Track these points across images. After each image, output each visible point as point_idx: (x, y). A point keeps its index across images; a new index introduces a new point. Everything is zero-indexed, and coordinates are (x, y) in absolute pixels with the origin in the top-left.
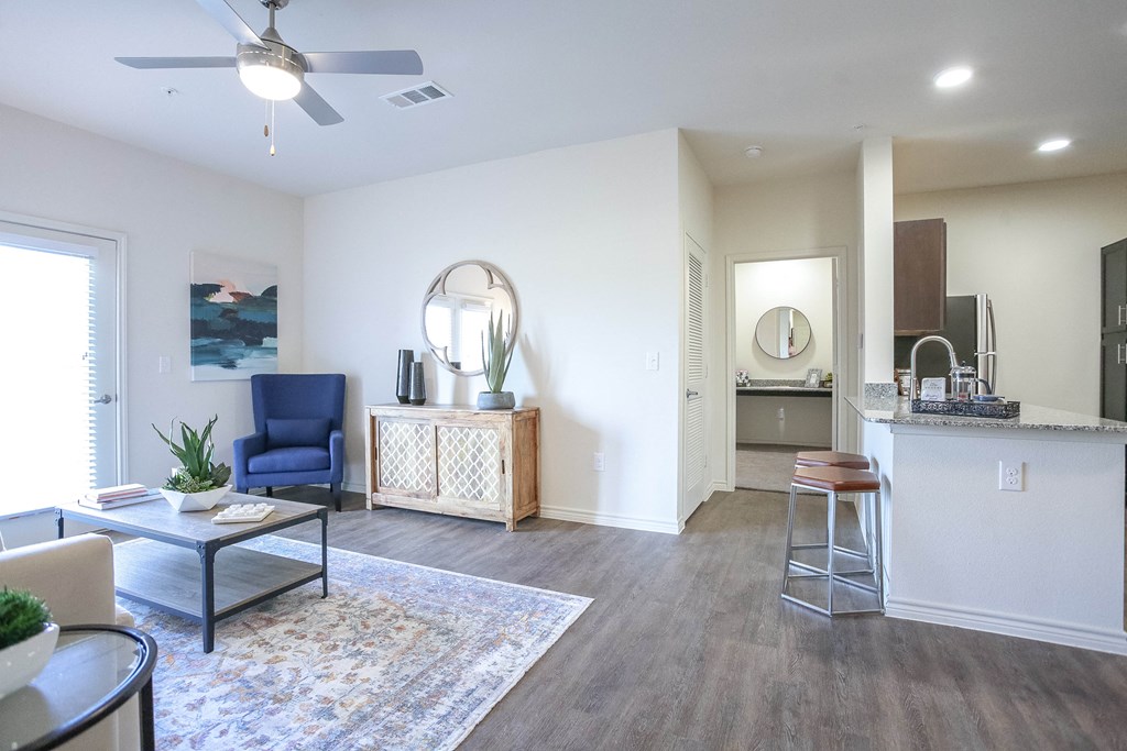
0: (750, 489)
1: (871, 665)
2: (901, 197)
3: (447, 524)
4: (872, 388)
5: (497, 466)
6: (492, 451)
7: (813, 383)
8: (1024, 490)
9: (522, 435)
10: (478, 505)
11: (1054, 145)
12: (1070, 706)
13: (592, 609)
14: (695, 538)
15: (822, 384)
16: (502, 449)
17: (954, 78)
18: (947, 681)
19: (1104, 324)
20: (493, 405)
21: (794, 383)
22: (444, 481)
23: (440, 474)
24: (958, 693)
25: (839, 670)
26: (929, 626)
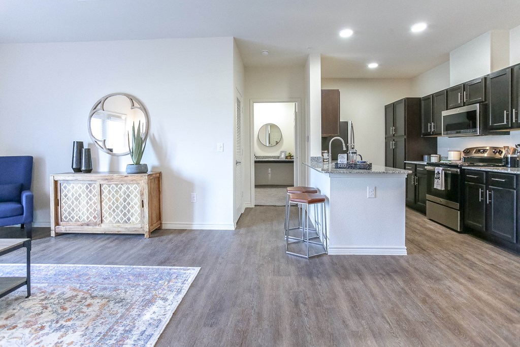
0: (261, 206)
1: (329, 277)
2: (324, 80)
3: (108, 239)
4: (313, 159)
5: (139, 204)
6: (136, 196)
7: (283, 157)
8: (375, 197)
9: (153, 186)
10: (127, 226)
11: (373, 66)
12: (396, 278)
13: (201, 273)
14: (242, 231)
15: (286, 157)
16: (142, 195)
17: (346, 33)
18: (356, 277)
19: (386, 134)
20: (136, 171)
21: (274, 157)
22: (105, 214)
23: (103, 211)
24: (361, 281)
25: (317, 281)
26: (344, 256)
